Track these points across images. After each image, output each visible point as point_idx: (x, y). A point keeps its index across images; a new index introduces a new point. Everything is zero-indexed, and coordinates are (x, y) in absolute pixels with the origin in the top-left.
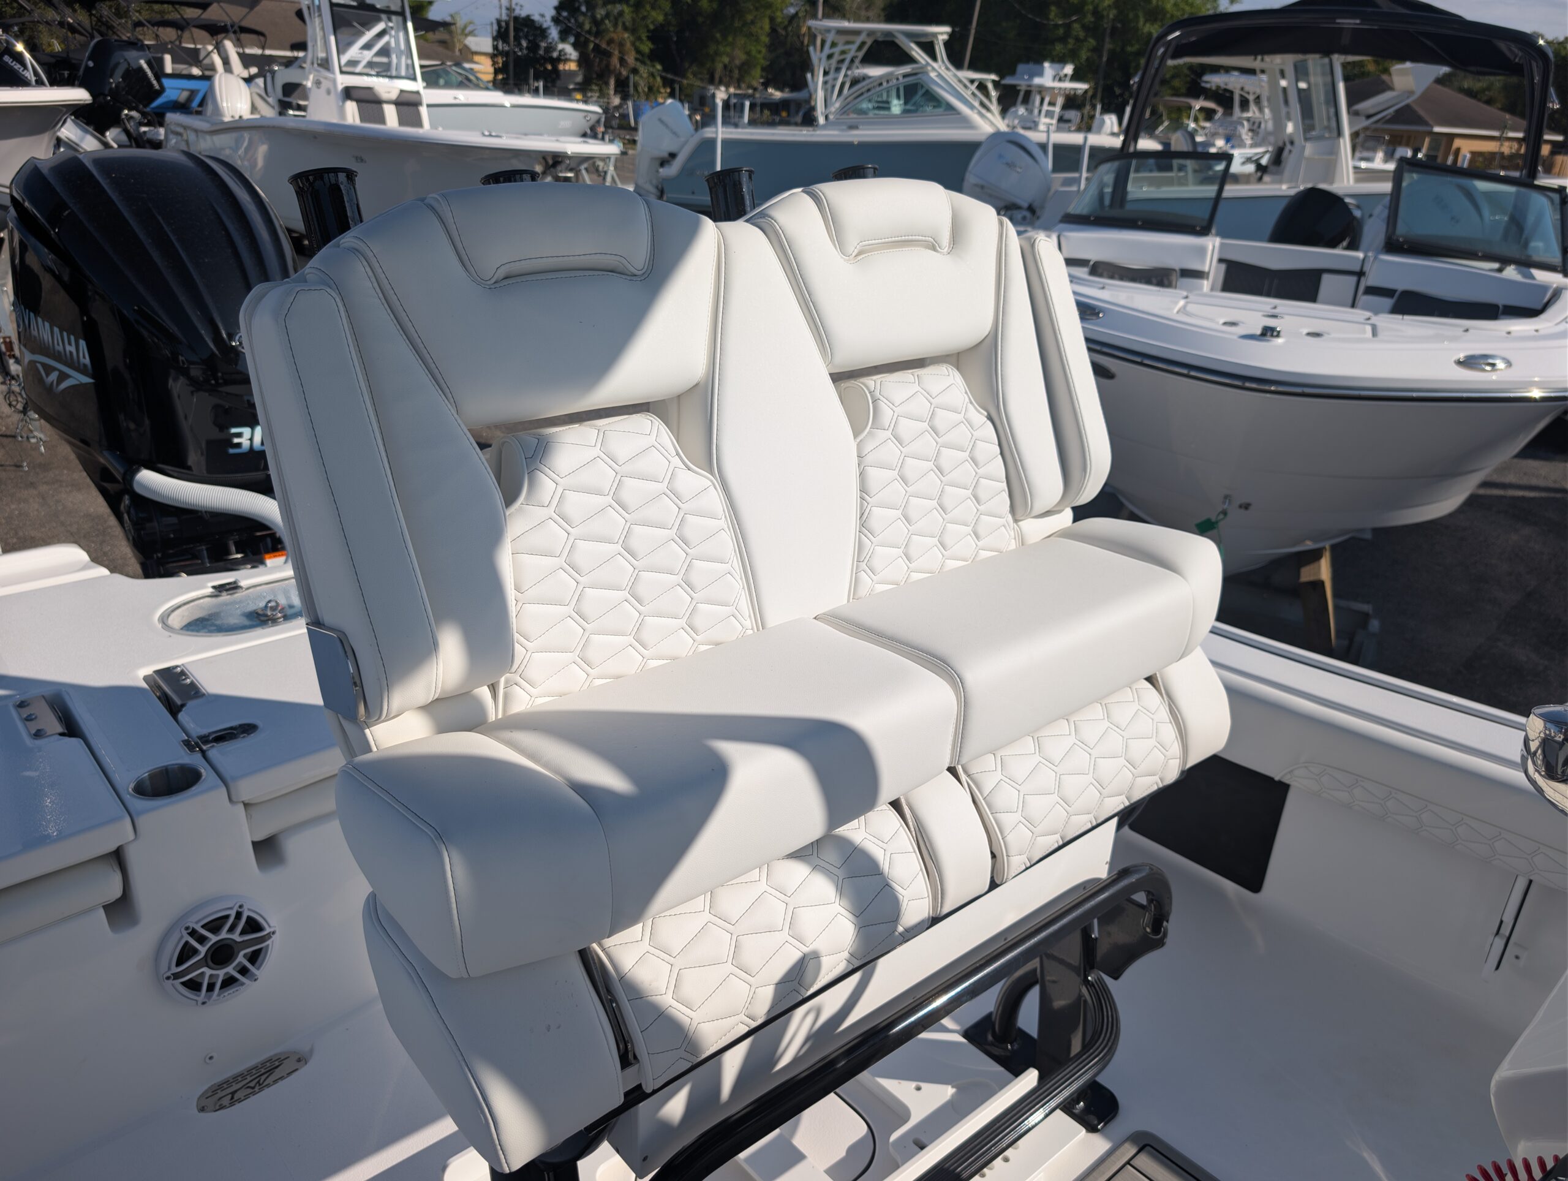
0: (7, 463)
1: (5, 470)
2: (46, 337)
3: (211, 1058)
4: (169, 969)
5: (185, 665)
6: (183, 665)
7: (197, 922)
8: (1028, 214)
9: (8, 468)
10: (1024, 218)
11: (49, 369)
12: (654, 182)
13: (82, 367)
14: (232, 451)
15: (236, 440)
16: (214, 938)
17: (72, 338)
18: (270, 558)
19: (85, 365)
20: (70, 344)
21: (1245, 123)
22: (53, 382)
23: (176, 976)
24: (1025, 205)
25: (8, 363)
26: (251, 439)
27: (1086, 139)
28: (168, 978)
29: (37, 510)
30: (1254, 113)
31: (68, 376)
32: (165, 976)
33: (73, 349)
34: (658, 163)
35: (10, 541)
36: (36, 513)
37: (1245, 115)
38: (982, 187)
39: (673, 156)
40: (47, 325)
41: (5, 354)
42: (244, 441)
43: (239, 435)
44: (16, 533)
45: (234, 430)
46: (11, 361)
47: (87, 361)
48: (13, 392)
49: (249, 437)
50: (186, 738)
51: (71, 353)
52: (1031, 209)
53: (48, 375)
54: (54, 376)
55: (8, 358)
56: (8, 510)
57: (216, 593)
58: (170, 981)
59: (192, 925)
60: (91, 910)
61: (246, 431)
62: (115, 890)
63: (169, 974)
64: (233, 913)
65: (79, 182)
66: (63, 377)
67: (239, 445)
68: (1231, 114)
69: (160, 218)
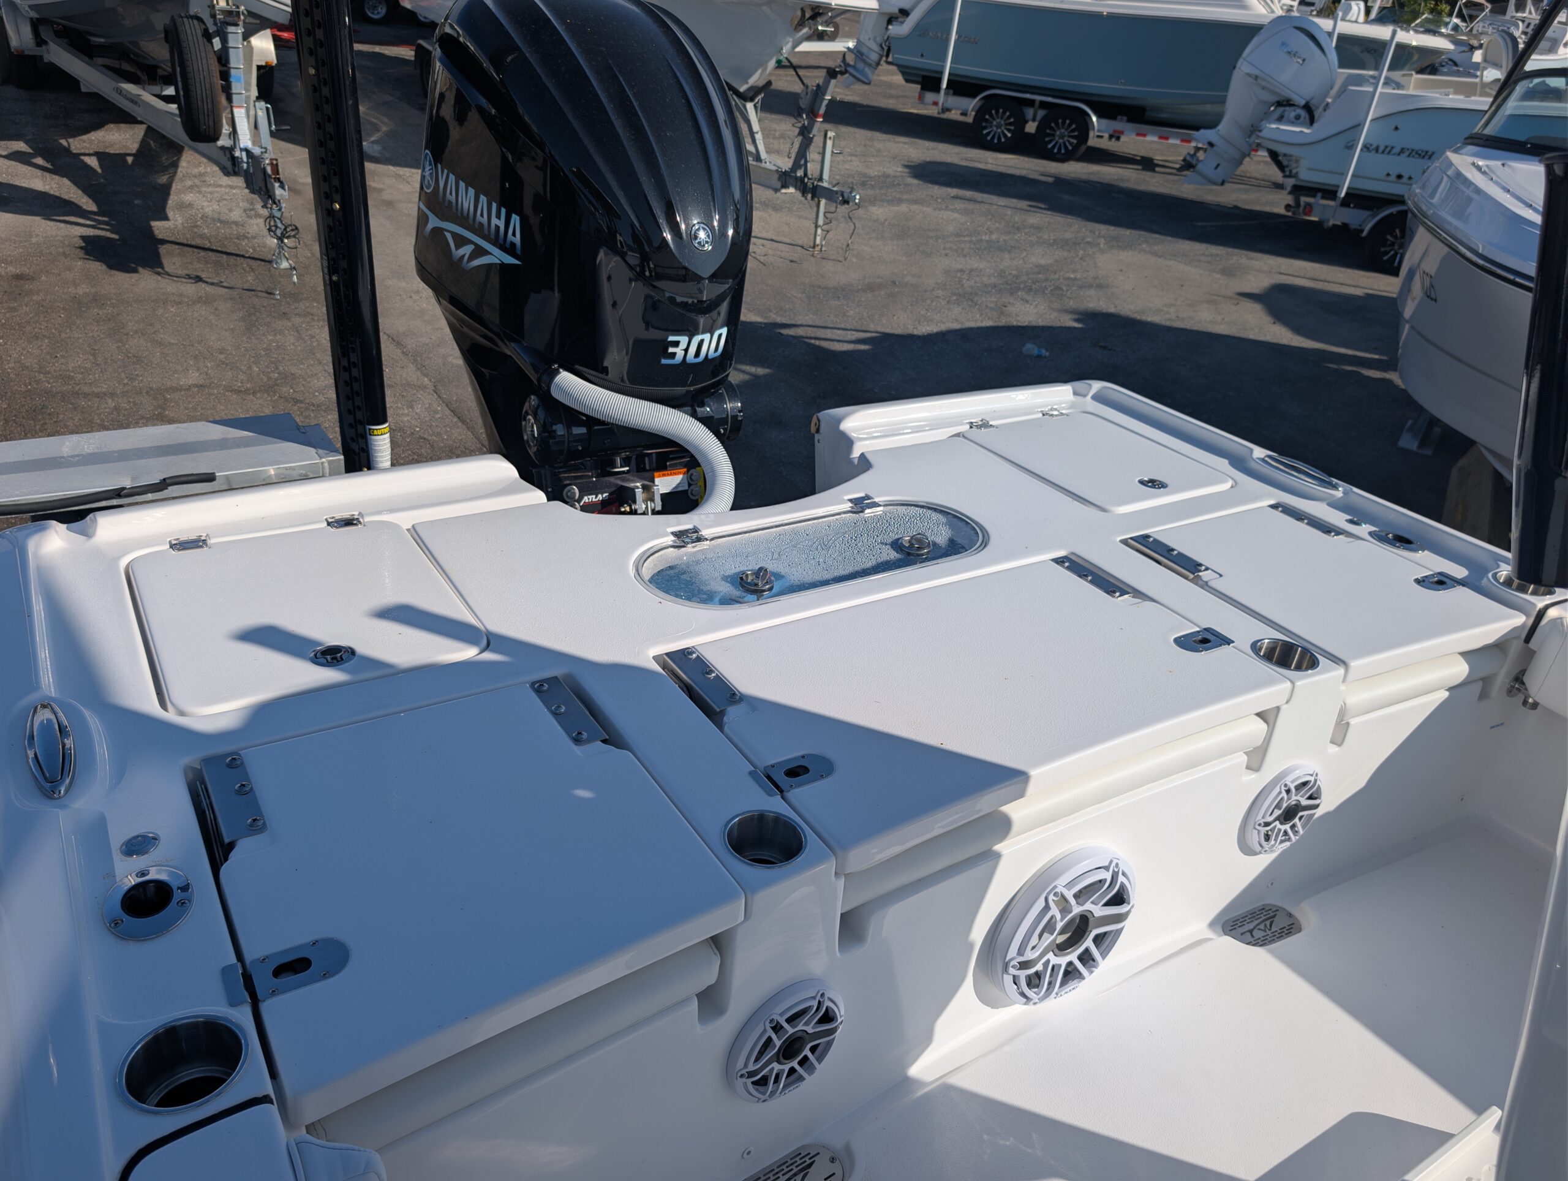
0: (259, 289)
1: (257, 296)
2: (466, 205)
3: (749, 1153)
4: (746, 1066)
5: (696, 647)
6: (693, 647)
7: (781, 1015)
8: (1303, 113)
9: (260, 294)
10: (1298, 117)
11: (461, 241)
12: (879, 40)
13: (508, 246)
14: (664, 361)
15: (671, 350)
16: (790, 1030)
17: (503, 211)
18: (659, 476)
19: (513, 244)
20: (498, 217)
21: (1520, 24)
22: (463, 256)
23: (751, 1074)
24: (1302, 102)
25: (273, 186)
26: (686, 350)
27: (1394, 33)
28: (742, 1076)
29: (293, 344)
30: (1530, 13)
31: (487, 253)
32: (739, 1074)
33: (501, 224)
34: (886, 19)
35: (271, 375)
36: (292, 347)
37: (1519, 15)
38: (1256, 77)
39: (904, 13)
40: (471, 191)
41: (270, 176)
42: (679, 351)
43: (676, 344)
44: (277, 368)
45: (671, 338)
46: (277, 185)
47: (517, 239)
48: (274, 217)
49: (685, 347)
50: (753, 769)
51: (498, 228)
52: (1308, 107)
53: (457, 247)
54: (467, 250)
55: (273, 180)
56: (266, 340)
57: (679, 543)
58: (744, 1080)
59: (776, 1017)
60: (684, 1001)
61: (683, 340)
62: (710, 976)
63: (744, 1072)
64: (815, 1004)
65: (533, 27)
66: (479, 252)
67: (674, 355)
68: (1503, 12)
69: (621, 79)
